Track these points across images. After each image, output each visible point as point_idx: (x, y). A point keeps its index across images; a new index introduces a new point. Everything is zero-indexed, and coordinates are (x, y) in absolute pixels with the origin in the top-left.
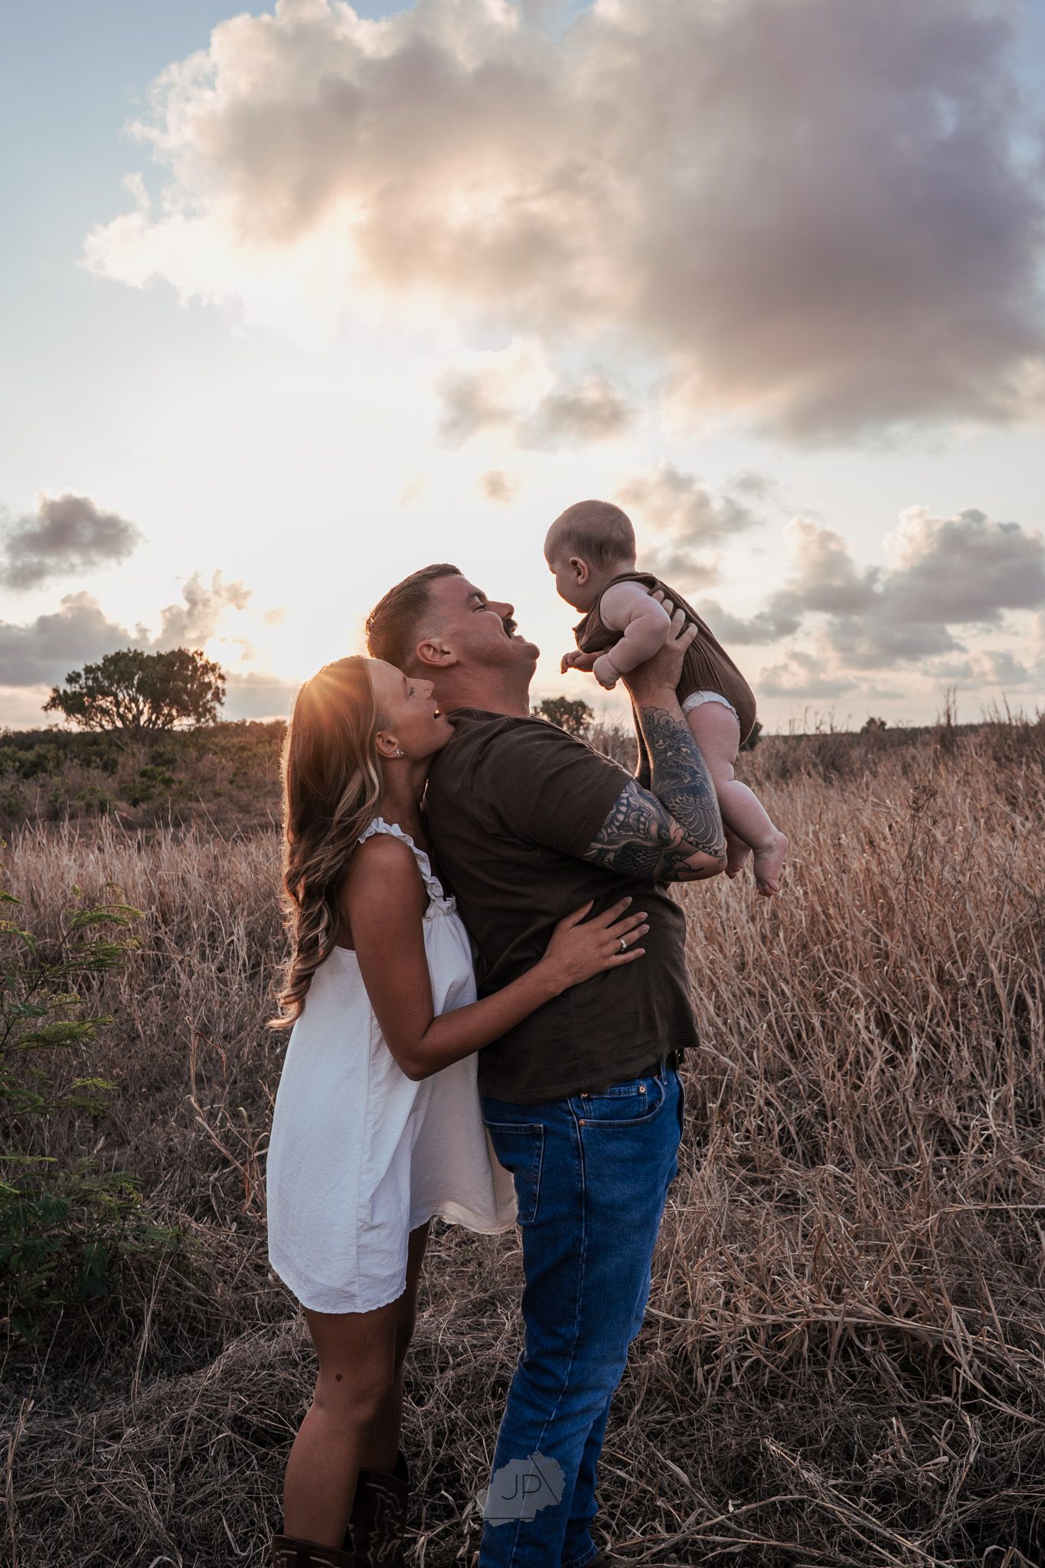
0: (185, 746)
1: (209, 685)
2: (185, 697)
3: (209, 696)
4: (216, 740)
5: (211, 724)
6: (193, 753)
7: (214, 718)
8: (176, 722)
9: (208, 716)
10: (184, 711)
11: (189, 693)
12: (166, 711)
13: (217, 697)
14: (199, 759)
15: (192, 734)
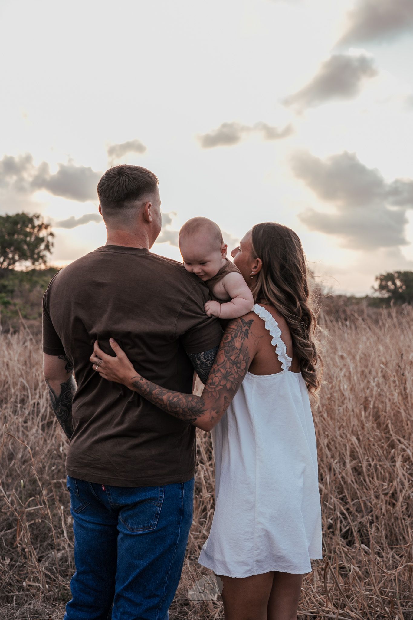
0: (21, 281)
1: (42, 240)
2: (25, 247)
3: (42, 246)
4: (46, 278)
5: (43, 267)
6: (27, 286)
7: (45, 262)
8: (17, 264)
9: (41, 261)
10: (23, 256)
11: (28, 244)
12: (10, 256)
13: (47, 248)
14: (31, 291)
15: (27, 273)
